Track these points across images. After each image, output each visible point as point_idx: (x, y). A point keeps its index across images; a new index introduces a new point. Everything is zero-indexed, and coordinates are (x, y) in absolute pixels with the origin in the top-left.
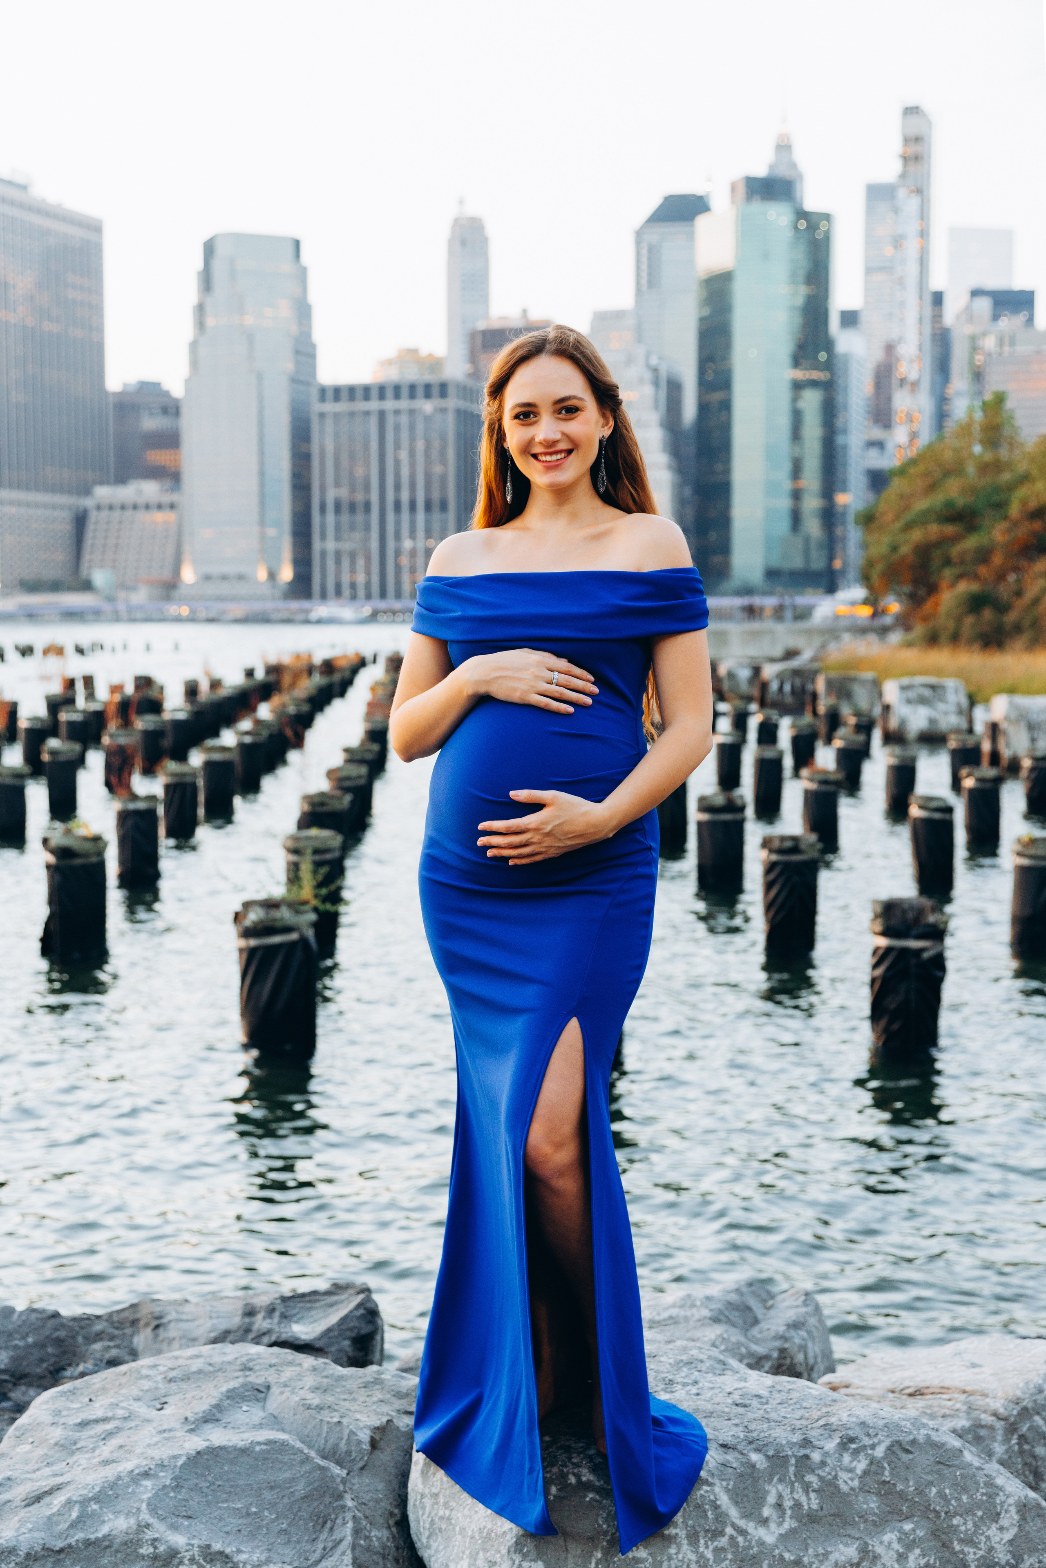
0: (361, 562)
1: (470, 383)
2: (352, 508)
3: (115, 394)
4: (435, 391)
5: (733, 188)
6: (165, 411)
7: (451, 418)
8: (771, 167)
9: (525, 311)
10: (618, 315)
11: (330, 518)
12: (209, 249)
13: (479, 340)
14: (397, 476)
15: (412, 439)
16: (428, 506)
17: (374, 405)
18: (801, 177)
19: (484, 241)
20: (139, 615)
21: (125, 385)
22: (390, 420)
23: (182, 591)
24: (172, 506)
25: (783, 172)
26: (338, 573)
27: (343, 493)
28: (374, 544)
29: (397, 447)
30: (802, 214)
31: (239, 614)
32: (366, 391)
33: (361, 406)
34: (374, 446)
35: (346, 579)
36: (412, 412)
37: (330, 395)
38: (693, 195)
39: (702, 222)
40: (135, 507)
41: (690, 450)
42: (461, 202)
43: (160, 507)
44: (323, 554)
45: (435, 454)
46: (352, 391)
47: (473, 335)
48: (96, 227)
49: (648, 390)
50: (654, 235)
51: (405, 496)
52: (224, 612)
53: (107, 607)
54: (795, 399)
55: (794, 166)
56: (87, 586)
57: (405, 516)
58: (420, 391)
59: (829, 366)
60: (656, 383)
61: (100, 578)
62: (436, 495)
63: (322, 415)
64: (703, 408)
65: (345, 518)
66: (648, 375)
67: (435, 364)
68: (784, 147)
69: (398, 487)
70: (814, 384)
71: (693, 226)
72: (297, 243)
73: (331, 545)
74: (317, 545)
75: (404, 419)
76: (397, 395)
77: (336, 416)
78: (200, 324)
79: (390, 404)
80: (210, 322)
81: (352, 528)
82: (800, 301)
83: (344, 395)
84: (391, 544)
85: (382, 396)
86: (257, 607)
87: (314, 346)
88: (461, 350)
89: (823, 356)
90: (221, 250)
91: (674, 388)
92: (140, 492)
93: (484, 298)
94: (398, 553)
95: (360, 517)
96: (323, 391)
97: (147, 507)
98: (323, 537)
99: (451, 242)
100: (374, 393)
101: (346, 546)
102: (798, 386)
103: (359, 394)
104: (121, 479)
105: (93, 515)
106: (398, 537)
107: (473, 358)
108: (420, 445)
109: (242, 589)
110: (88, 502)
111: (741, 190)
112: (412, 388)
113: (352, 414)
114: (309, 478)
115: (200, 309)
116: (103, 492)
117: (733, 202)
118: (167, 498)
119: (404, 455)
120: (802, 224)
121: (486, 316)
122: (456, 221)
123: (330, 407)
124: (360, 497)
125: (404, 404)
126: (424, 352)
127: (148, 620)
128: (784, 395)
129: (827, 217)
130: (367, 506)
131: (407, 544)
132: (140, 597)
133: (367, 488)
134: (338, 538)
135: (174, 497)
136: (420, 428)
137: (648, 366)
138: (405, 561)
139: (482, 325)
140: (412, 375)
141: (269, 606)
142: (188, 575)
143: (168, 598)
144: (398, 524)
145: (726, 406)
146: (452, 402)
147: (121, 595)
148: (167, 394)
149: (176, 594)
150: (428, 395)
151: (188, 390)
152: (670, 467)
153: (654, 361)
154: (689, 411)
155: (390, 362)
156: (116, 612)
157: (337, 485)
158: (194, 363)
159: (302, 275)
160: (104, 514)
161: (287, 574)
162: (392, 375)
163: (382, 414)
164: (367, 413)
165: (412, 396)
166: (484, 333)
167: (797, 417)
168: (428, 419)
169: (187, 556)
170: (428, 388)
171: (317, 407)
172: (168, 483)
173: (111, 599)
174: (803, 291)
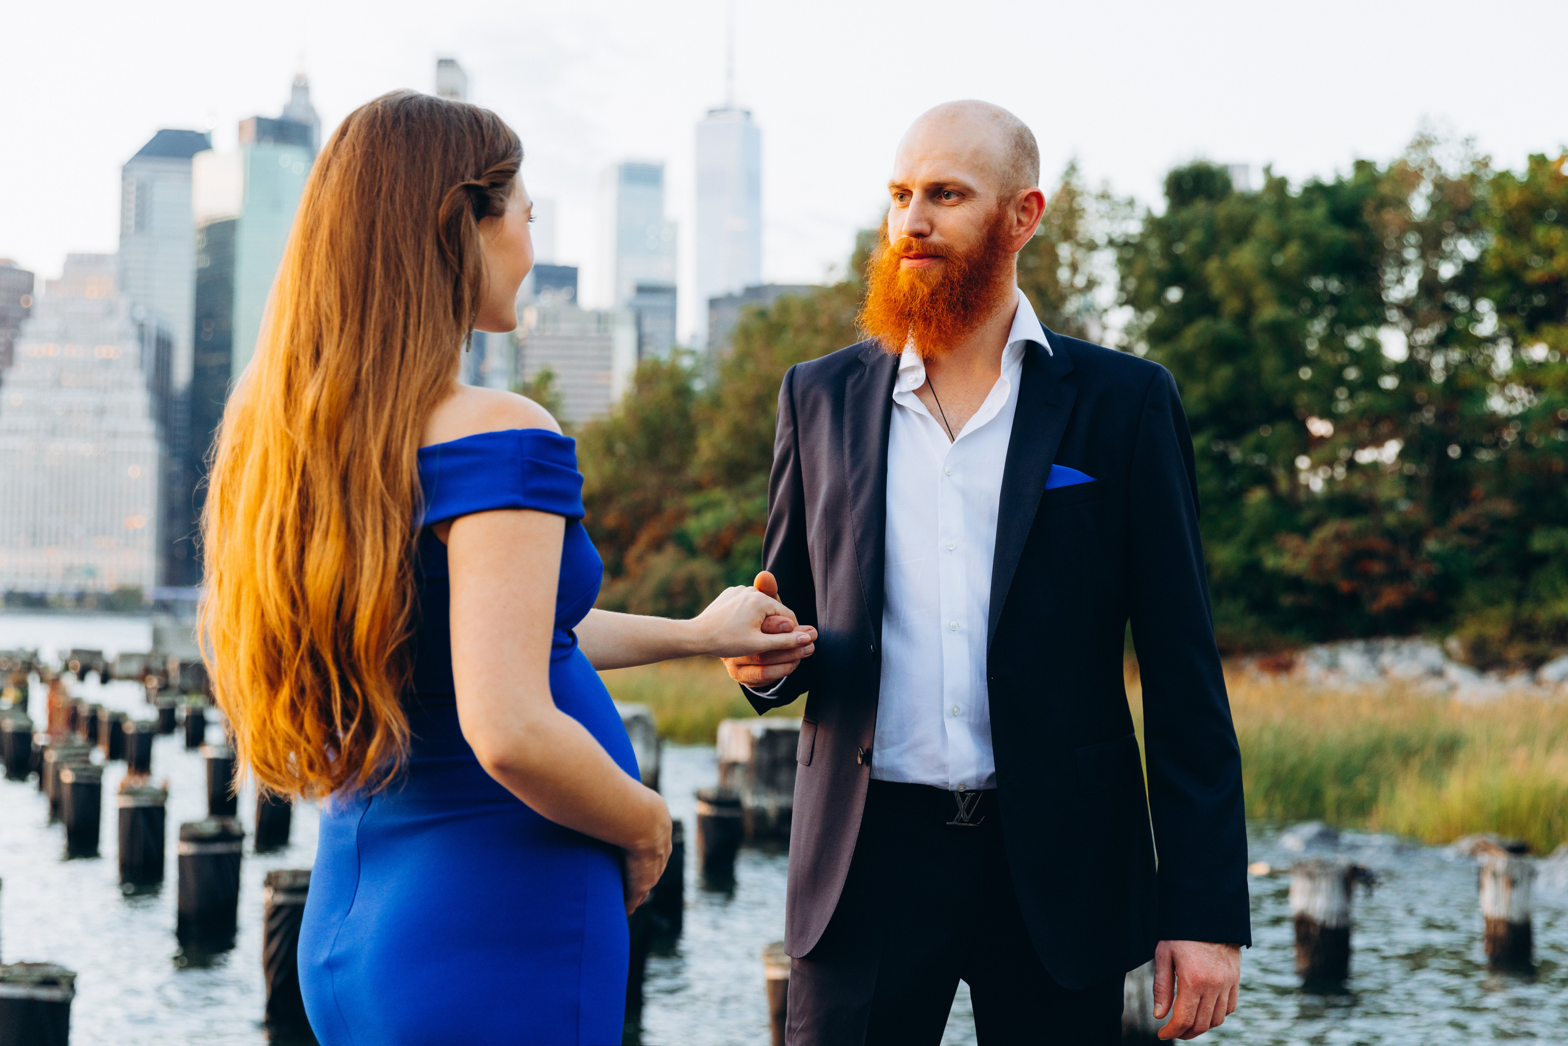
5: (241, 126)
8: (286, 109)
10: (97, 260)
18: (319, 120)
25: (299, 114)
38: (192, 132)
39: (202, 162)
41: (181, 418)
49: (132, 348)
50: (145, 171)
55: (311, 109)
60: (141, 338)
64: (199, 371)
66: (133, 331)
68: (301, 87)
71: (190, 164)
91: (163, 348)
111: (251, 130)
137: (133, 320)
145: (226, 371)
152: (157, 437)
153: (141, 314)
154: (182, 373)
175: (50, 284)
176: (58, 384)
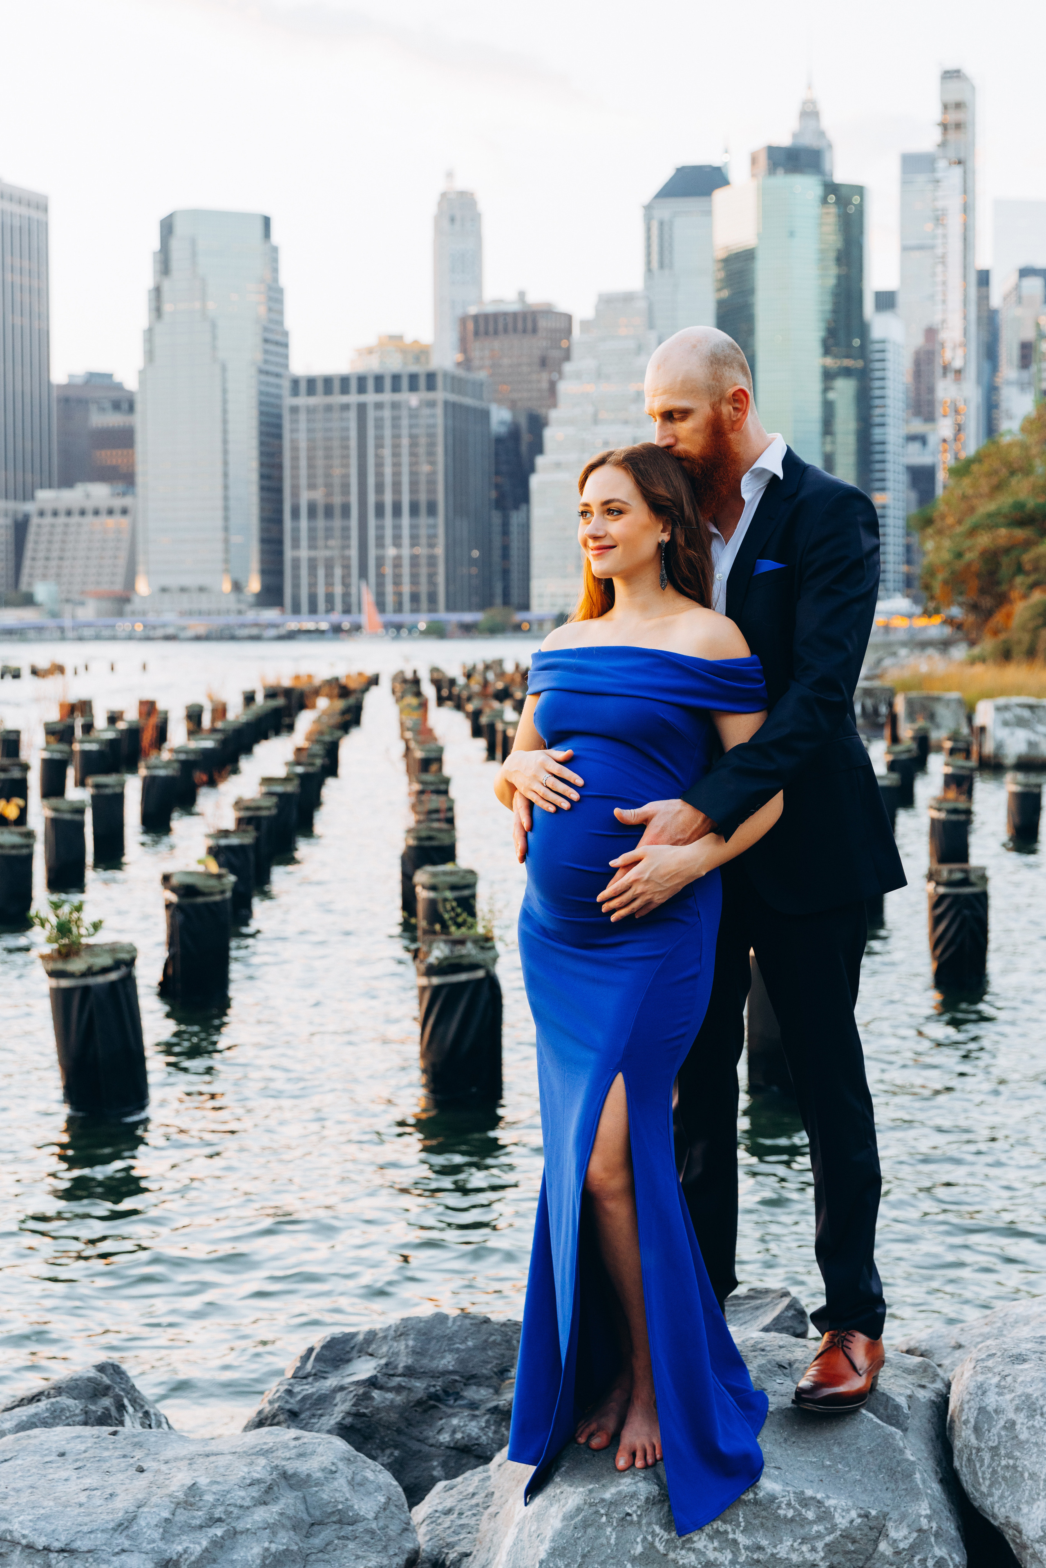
0: (338, 572)
1: (461, 373)
2: (329, 512)
3: (59, 387)
4: (422, 382)
5: (754, 160)
6: (116, 406)
7: (439, 411)
8: (795, 136)
9: (522, 295)
10: (628, 298)
11: (304, 523)
12: (167, 227)
13: (470, 326)
14: (379, 475)
15: (396, 437)
16: (414, 510)
17: (353, 398)
18: (830, 146)
19: (476, 218)
20: (87, 632)
21: (71, 376)
22: (371, 414)
23: (137, 604)
24: (124, 512)
25: (809, 141)
26: (313, 585)
27: (319, 495)
28: (354, 553)
29: (379, 446)
30: (831, 188)
31: (201, 630)
32: (345, 381)
33: (338, 399)
34: (353, 443)
35: (321, 591)
36: (395, 406)
37: (303, 386)
38: (710, 167)
39: (720, 196)
40: (83, 513)
42: (450, 175)
43: (110, 512)
44: (296, 562)
45: (422, 450)
46: (328, 381)
47: (463, 321)
48: (41, 205)
50: (665, 211)
51: (388, 498)
52: (184, 628)
53: (50, 623)
54: (826, 389)
55: (822, 134)
56: (28, 600)
57: (388, 520)
58: (405, 383)
59: (863, 352)
61: (42, 591)
62: (423, 498)
63: (294, 410)
65: (321, 523)
67: (421, 353)
68: (810, 113)
69: (380, 488)
70: (847, 372)
71: (711, 201)
72: (267, 221)
73: (304, 553)
74: (289, 554)
75: (387, 413)
76: (379, 388)
77: (311, 410)
78: (157, 311)
79: (370, 398)
80: (167, 307)
81: (329, 533)
82: (831, 281)
83: (320, 386)
84: (372, 552)
85: (362, 389)
86: (219, 621)
87: (286, 334)
88: (451, 337)
89: (856, 342)
90: (180, 228)
92: (88, 496)
93: (477, 281)
94: (380, 561)
95: (337, 523)
96: (295, 382)
97: (96, 513)
98: (296, 545)
99: (437, 219)
100: (354, 385)
101: (321, 554)
102: (828, 376)
103: (337, 386)
104: (67, 482)
105: (35, 521)
106: (380, 544)
107: (464, 346)
108: (405, 442)
109: (204, 602)
110: (29, 507)
111: (763, 161)
112: (396, 378)
113: (329, 408)
114: (280, 479)
115: (157, 292)
116: (46, 496)
117: (753, 175)
118: (118, 503)
119: (387, 452)
120: (832, 198)
121: (480, 301)
122: (444, 195)
123: (302, 401)
124: (337, 500)
125: (387, 397)
126: (409, 339)
127: (98, 638)
128: (815, 384)
129: (860, 190)
130: (346, 510)
131: (391, 552)
132: (88, 612)
133: (345, 488)
134: (312, 546)
135: (127, 501)
136: (405, 422)
138: (388, 570)
139: (473, 310)
140: (395, 364)
141: (233, 619)
142: (142, 587)
143: (120, 614)
144: (380, 528)
146: (440, 395)
147: (68, 608)
148: (119, 387)
149: (128, 608)
150: (413, 386)
151: (142, 382)
155: (370, 351)
156: (62, 629)
157: (312, 486)
158: (150, 355)
159: (273, 255)
160: (48, 520)
161: (254, 585)
162: (372, 365)
163: (362, 408)
164: (345, 407)
165: (396, 388)
166: (476, 318)
167: (828, 409)
168: (414, 414)
169: (141, 568)
170: (413, 379)
171: (289, 401)
172: (120, 487)
173: (54, 615)
174: (833, 271)
175: (585, 324)
176: (596, 421)
